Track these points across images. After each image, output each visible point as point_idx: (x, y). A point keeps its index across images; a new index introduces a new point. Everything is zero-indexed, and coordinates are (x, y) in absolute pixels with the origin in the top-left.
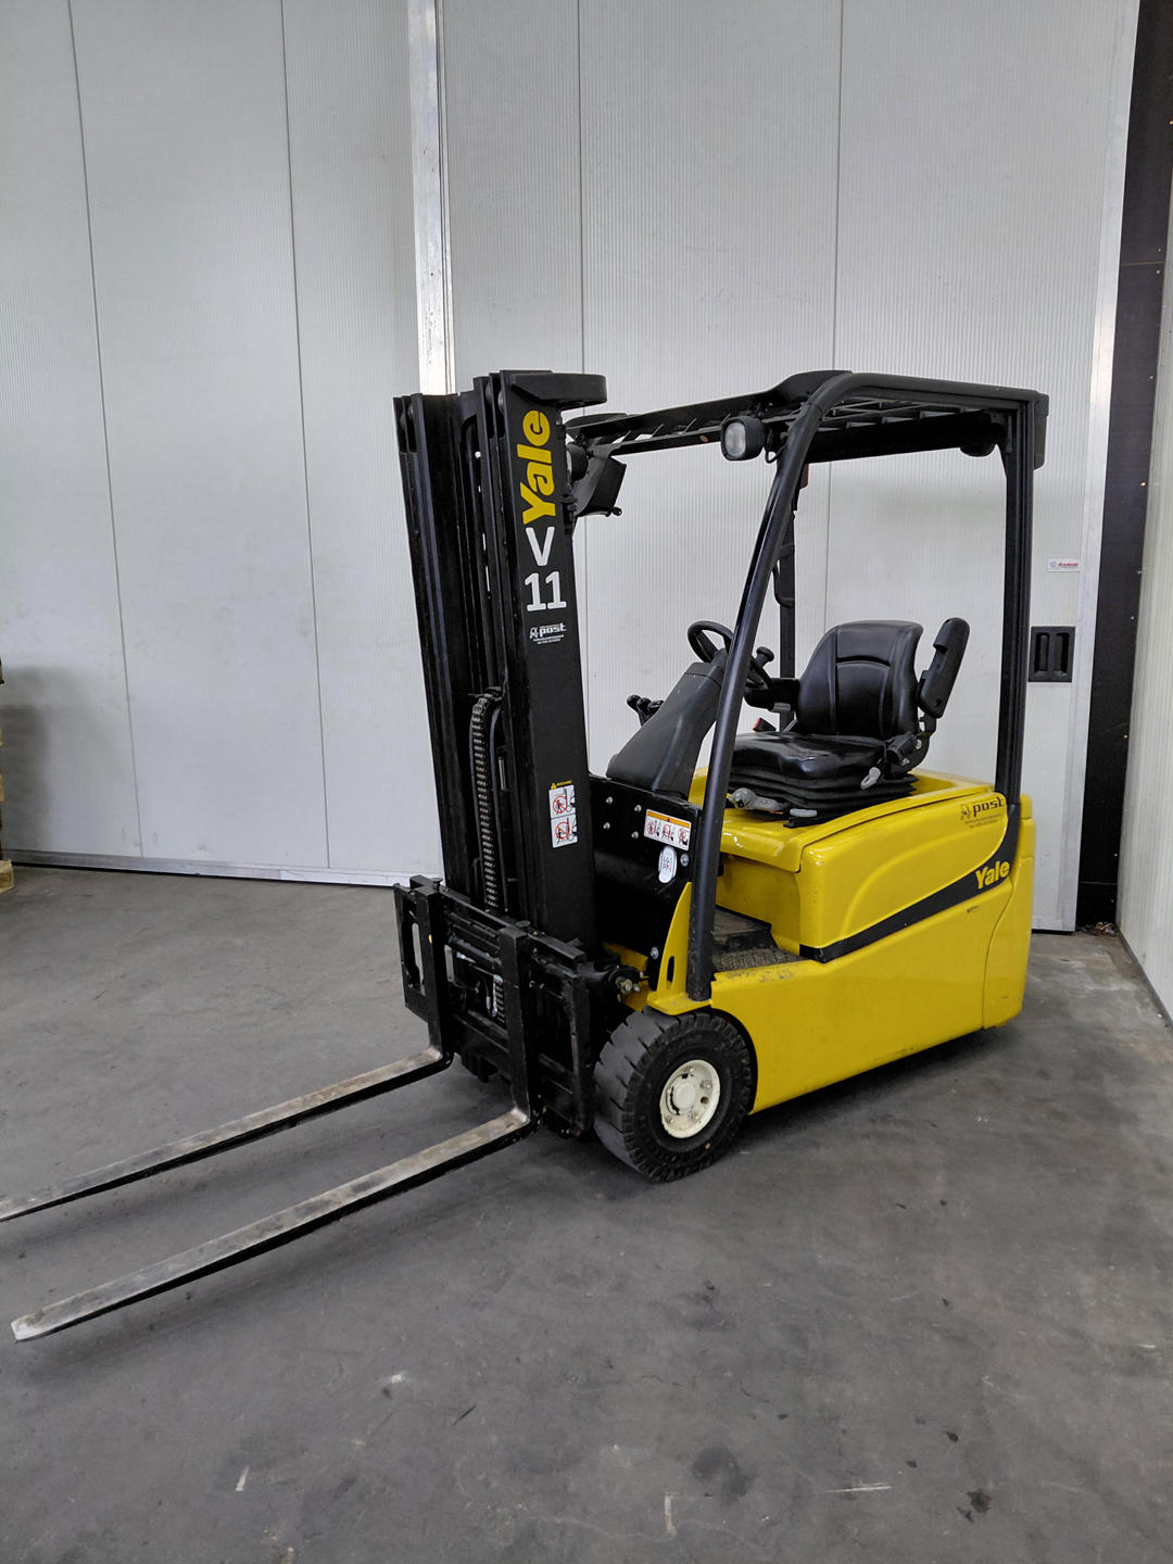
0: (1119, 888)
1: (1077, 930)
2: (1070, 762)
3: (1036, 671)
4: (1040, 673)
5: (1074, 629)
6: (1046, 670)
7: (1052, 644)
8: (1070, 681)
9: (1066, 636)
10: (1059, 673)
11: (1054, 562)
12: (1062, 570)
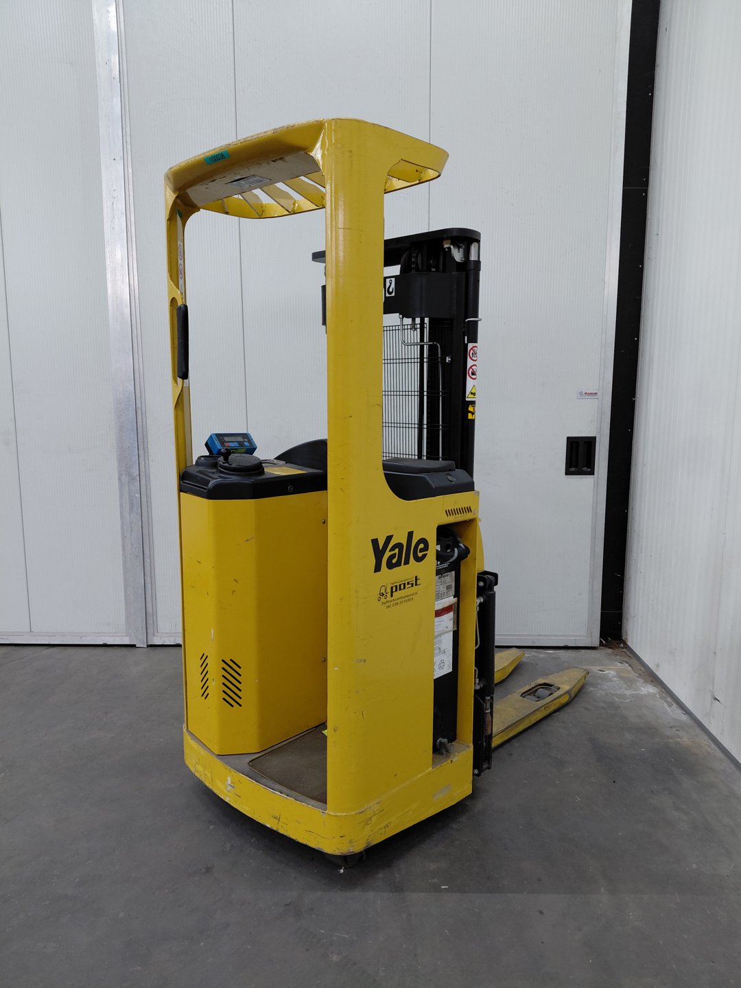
0: (624, 615)
1: (600, 646)
2: (594, 530)
3: (570, 468)
4: (573, 469)
5: (595, 438)
6: (576, 466)
7: (581, 448)
8: (593, 474)
9: (590, 443)
10: (585, 469)
11: (581, 393)
12: (587, 397)
